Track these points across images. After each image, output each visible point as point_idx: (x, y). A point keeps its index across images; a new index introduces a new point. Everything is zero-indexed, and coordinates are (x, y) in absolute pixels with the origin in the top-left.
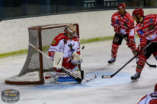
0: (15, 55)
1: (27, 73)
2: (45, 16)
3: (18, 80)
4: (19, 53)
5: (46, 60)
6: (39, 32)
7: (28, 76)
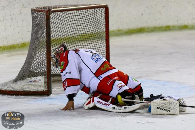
0: (14, 49)
1: (27, 78)
3: (12, 88)
4: (19, 47)
6: (47, 15)
7: (28, 82)
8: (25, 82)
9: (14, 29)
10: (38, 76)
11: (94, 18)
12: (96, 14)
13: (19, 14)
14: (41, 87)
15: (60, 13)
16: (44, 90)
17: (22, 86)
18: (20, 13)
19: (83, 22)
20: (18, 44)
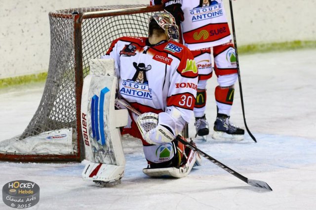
0: (27, 83)
1: (42, 132)
3: (17, 149)
4: (36, 81)
6: (75, 24)
7: (44, 139)
8: (40, 139)
9: (26, 49)
10: (62, 127)
13: (35, 23)
14: (67, 148)
16: (73, 153)
17: (33, 146)
18: (38, 22)
20: (34, 75)
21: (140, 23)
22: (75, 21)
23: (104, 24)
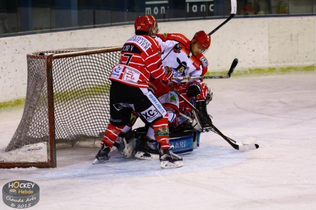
1: (24, 145)
2: (66, 32)
3: (5, 158)
4: (12, 106)
5: (63, 120)
6: (48, 63)
7: (25, 151)
8: (22, 151)
9: (5, 82)
10: (39, 142)
11: (110, 64)
12: (112, 59)
13: (11, 62)
15: (65, 58)
16: (47, 161)
18: (13, 61)
19: (95, 71)
21: (95, 61)
22: (47, 61)
23: (68, 63)
